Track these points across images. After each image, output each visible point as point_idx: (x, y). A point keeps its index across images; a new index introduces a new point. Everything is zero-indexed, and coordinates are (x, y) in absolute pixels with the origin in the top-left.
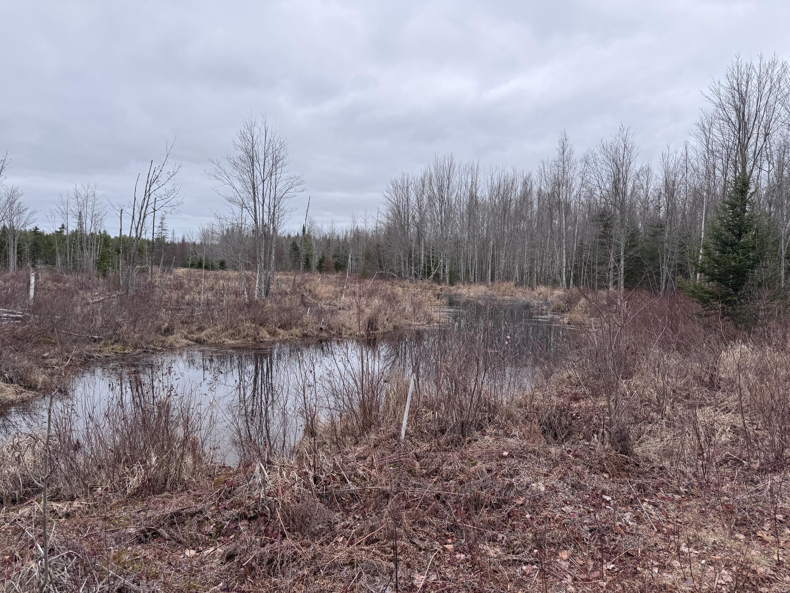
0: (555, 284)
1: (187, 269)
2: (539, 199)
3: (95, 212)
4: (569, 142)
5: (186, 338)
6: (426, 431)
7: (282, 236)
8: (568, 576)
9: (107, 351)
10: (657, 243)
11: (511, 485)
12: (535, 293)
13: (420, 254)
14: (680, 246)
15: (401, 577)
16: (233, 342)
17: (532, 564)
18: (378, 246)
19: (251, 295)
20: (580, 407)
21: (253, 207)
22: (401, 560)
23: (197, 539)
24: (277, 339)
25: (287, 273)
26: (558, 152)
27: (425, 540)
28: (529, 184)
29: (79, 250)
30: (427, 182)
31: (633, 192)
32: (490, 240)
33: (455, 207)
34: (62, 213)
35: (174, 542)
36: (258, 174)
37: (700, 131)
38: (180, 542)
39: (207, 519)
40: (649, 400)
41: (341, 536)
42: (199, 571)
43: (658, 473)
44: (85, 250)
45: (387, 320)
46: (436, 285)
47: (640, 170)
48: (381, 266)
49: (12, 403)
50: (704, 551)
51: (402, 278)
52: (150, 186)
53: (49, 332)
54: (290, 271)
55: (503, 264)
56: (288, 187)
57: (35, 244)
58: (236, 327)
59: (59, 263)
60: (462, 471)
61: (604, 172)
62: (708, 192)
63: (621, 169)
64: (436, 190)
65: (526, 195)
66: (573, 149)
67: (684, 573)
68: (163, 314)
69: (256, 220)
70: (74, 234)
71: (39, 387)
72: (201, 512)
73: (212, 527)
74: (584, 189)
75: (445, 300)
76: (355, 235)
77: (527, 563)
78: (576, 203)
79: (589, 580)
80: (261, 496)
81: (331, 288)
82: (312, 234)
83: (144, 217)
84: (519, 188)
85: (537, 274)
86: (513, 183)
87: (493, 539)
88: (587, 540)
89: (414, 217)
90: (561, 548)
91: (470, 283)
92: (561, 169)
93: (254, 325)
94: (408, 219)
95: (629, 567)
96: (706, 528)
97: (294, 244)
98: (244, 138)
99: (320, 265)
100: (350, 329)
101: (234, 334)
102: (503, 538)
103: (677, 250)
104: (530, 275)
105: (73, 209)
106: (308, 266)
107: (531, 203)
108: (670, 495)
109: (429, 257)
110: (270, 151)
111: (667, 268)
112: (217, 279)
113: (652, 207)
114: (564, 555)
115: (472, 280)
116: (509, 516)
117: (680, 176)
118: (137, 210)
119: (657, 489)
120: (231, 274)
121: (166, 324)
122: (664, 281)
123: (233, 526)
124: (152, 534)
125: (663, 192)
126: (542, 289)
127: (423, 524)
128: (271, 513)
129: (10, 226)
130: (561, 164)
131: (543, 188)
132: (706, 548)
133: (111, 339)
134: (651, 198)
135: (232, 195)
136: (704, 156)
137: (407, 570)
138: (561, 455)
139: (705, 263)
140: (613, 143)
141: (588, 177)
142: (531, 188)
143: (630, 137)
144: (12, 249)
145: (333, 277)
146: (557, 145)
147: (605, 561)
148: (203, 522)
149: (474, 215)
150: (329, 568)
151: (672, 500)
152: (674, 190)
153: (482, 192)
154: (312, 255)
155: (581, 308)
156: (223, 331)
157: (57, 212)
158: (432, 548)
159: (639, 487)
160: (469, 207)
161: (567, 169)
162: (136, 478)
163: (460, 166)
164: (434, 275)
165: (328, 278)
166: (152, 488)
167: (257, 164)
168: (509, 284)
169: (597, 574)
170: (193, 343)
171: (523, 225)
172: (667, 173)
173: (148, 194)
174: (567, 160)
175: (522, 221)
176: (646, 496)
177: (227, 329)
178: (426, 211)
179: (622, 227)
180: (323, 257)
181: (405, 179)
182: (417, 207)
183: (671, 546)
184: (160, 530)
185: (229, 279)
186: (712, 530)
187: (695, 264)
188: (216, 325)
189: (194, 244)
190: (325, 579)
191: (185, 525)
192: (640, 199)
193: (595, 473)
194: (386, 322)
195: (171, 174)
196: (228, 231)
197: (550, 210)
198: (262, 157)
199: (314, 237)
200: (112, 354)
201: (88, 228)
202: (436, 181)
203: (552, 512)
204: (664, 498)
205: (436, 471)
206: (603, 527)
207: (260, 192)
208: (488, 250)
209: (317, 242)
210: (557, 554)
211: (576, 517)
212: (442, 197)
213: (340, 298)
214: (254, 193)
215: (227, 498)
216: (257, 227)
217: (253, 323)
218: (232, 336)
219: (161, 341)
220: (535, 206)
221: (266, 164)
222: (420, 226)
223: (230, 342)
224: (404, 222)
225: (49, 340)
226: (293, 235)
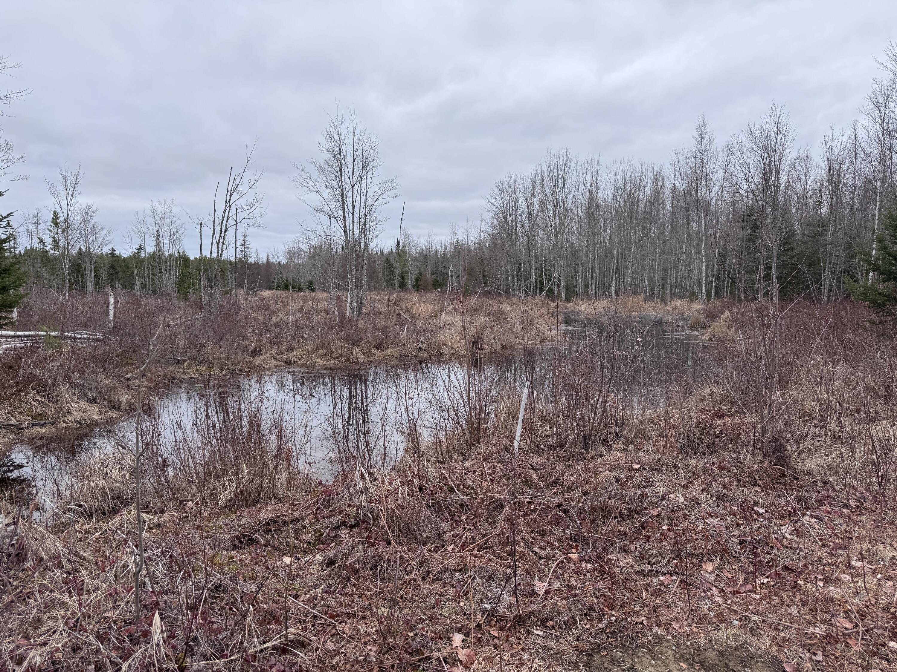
0: (693, 297)
1: (273, 292)
2: (673, 197)
3: (173, 230)
4: (709, 128)
5: (275, 359)
6: (542, 446)
7: (375, 251)
8: (714, 589)
9: (192, 373)
10: (818, 245)
11: (644, 496)
12: (669, 308)
13: (531, 267)
14: (847, 248)
15: (519, 584)
16: (325, 363)
17: (671, 575)
18: (482, 259)
19: (342, 315)
20: (725, 424)
21: (342, 217)
22: (519, 567)
23: (295, 547)
24: (372, 360)
25: (380, 292)
26: (694, 141)
27: (545, 549)
28: (661, 180)
29: (158, 273)
30: (538, 183)
31: (788, 185)
32: (614, 248)
33: (572, 210)
34: (139, 232)
35: (270, 549)
36: (347, 179)
37: (872, 107)
38: (277, 549)
39: (305, 527)
40: (810, 415)
41: (451, 544)
42: (297, 576)
43: (822, 487)
44: (164, 272)
45: (494, 338)
46: (550, 302)
47: (797, 158)
48: (485, 283)
49: (97, 423)
50: (881, 566)
51: (510, 295)
52: (231, 196)
53: (131, 353)
54: (383, 291)
55: (630, 276)
56: (379, 193)
57: (112, 267)
58: (327, 346)
59: (138, 286)
60: (586, 481)
61: (751, 162)
62: (883, 181)
63: (773, 159)
64: (548, 192)
65: (657, 192)
66: (714, 137)
67: (856, 587)
68: (249, 334)
69: (345, 231)
70: (153, 255)
71: (123, 407)
72: (298, 520)
73: (310, 535)
74: (728, 183)
75: (561, 318)
76: (455, 248)
77: (665, 574)
78: (717, 200)
79: (740, 593)
80: (363, 504)
81: (430, 307)
82: (407, 248)
83: (226, 231)
84: (649, 185)
85: (671, 286)
86: (641, 180)
87: (625, 550)
88: (736, 552)
89: (523, 225)
90: (705, 559)
91: (589, 298)
92: (699, 161)
93: (346, 345)
94: (516, 226)
95: (788, 581)
96: (882, 543)
97: (387, 260)
98: (330, 137)
99: (416, 283)
100: (452, 348)
101: (326, 354)
102: (636, 548)
103: (843, 254)
104: (663, 288)
105: (150, 227)
106: (403, 285)
107: (664, 203)
108: (837, 509)
109: (542, 271)
110: (359, 152)
111: (830, 275)
112: (305, 300)
113: (811, 203)
114: (709, 567)
115: (592, 295)
116: (643, 527)
117: (848, 164)
118: (217, 223)
119: (821, 502)
120: (320, 294)
121: (253, 345)
122: (827, 291)
123: (333, 534)
124: (247, 541)
125: (826, 184)
126: (678, 303)
127: (543, 533)
128: (374, 519)
129: (86, 249)
130: (699, 154)
131: (677, 184)
132: (882, 563)
133: (195, 360)
134: (810, 192)
135: (319, 204)
136: (878, 137)
137: (526, 577)
138: (704, 467)
139: (879, 259)
140: (762, 127)
141: (732, 169)
142: (663, 184)
143: (784, 118)
144: (89, 272)
145: (432, 296)
146: (695, 134)
147: (758, 575)
148: (300, 530)
149: (595, 219)
150: (439, 572)
151: (840, 515)
152: (839, 181)
153: (604, 191)
154: (408, 273)
155: (724, 323)
156: (314, 351)
157: (134, 231)
158: (554, 557)
159: (798, 500)
160: (588, 209)
161: (706, 160)
162: (228, 491)
163: (577, 163)
164: (547, 291)
165: (426, 297)
166: (244, 501)
167: (346, 167)
168: (637, 299)
169: (749, 587)
170: (282, 364)
171: (654, 230)
172: (831, 161)
173: (228, 205)
174: (706, 150)
175: (653, 224)
176: (808, 509)
177: (318, 349)
178: (536, 217)
179: (775, 226)
180: (420, 274)
181: (513, 181)
182: (526, 213)
183: (839, 560)
184: (256, 536)
185: (318, 300)
186: (890, 544)
187: (867, 261)
188: (306, 345)
189: (279, 264)
190: (434, 583)
191: (282, 533)
192: (797, 194)
193: (745, 486)
194: (493, 341)
195: (253, 182)
196: (315, 248)
197: (687, 210)
198: (350, 159)
199: (409, 253)
200: (197, 376)
201: (167, 246)
202: (548, 181)
203: (693, 523)
204: (828, 512)
205: (556, 483)
206: (755, 540)
207: (350, 200)
208: (611, 260)
209: (413, 258)
210: (701, 566)
211: (722, 529)
212: (556, 199)
213: (440, 316)
214: (343, 201)
215: (326, 507)
216: (346, 239)
217: (346, 342)
218: (324, 356)
219: (249, 362)
220: (669, 206)
221: (356, 167)
222: (530, 234)
223: (321, 362)
224: (512, 231)
225: (131, 361)
226: (386, 251)
